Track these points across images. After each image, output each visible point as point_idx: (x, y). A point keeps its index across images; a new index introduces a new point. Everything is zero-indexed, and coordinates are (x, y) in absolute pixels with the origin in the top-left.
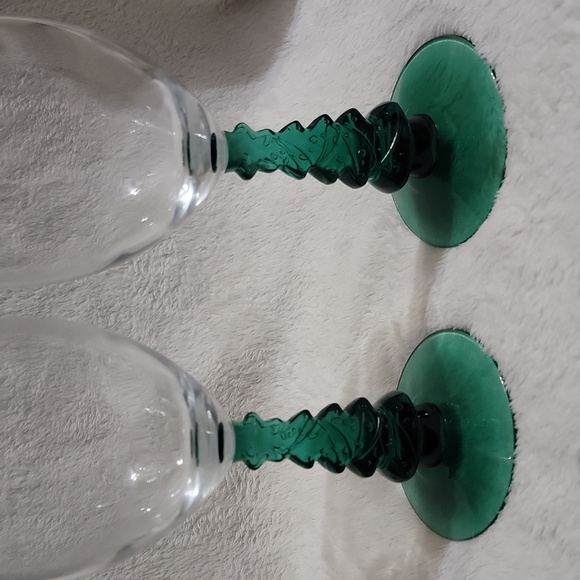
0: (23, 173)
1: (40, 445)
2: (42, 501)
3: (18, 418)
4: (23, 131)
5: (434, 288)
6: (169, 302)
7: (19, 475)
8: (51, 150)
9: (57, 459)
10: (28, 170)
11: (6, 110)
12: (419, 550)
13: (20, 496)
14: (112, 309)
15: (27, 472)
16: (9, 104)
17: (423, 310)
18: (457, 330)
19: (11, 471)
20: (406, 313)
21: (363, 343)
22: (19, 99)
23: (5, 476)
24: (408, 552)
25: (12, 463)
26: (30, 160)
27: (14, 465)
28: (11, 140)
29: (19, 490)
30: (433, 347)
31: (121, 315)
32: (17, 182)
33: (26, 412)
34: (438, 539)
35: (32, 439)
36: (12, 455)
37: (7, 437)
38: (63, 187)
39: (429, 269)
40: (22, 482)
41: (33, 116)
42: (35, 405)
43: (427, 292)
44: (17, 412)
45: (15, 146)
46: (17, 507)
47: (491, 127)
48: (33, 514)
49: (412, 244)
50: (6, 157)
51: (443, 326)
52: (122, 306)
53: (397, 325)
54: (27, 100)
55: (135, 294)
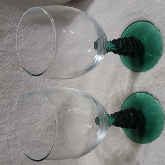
0: (11, 47)
1: (16, 126)
2: (17, 143)
3: (9, 117)
4: (12, 33)
5: (136, 82)
6: (48, 85)
7: (10, 135)
8: (20, 40)
9: (21, 129)
10: (12, 46)
11: (7, 27)
12: (131, 147)
13: (10, 142)
14: (32, 86)
15: (12, 134)
16: (8, 25)
17: (132, 88)
18: (143, 92)
19: (7, 134)
20: (125, 88)
21: (110, 96)
22: (11, 23)
23: (6, 136)
24: (127, 148)
25: (7, 131)
26: (13, 43)
27: (8, 132)
28: (8, 36)
29: (10, 140)
30: (135, 97)
31: (35, 88)
32: (9, 50)
33: (11, 116)
34: (137, 144)
35: (13, 124)
36: (7, 129)
37: (6, 124)
38: (23, 52)
39: (134, 78)
40: (11, 138)
41: (15, 29)
42: (14, 113)
43: (133, 83)
44: (8, 116)
45: (9, 39)
46: (10, 146)
47: (158, 44)
48: (15, 148)
49: (128, 72)
50: (6, 42)
51: (139, 91)
52: (35, 86)
53: (122, 91)
54: (13, 24)
55: (39, 82)
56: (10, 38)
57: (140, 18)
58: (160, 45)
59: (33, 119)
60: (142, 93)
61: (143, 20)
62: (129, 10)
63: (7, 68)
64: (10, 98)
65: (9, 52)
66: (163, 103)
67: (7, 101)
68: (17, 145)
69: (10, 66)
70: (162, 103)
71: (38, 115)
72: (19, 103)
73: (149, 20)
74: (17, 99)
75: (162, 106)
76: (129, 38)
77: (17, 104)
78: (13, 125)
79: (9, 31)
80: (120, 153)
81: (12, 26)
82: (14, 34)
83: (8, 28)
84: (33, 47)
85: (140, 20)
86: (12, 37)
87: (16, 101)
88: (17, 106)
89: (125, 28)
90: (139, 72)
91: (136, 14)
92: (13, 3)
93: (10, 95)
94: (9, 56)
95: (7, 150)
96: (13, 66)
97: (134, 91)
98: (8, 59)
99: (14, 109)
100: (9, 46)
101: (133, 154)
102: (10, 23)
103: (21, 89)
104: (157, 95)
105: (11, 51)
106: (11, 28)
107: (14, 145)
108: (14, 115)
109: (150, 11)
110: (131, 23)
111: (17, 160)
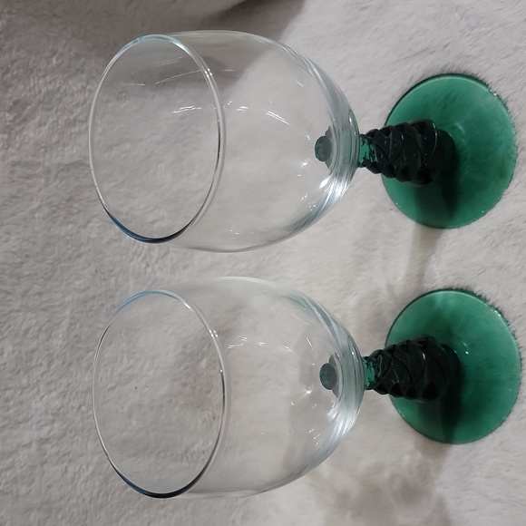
0: (46, 151)
1: (63, 394)
2: (69, 450)
3: (43, 369)
4: (50, 109)
5: (433, 258)
6: (160, 268)
7: (46, 425)
8: (73, 131)
9: (80, 407)
10: (52, 149)
11: (36, 88)
13: (49, 446)
14: (113, 273)
15: (54, 421)
16: (38, 83)
17: (421, 275)
18: (457, 290)
19: (39, 422)
20: (400, 278)
22: (48, 78)
23: (34, 427)
24: (407, 457)
25: (39, 413)
26: (54, 140)
27: (41, 414)
28: (38, 118)
29: (47, 440)
30: (432, 303)
31: (120, 279)
32: (40, 160)
34: (437, 445)
35: (55, 389)
36: (39, 405)
37: (33, 388)
38: (82, 167)
39: (427, 246)
40: (49, 432)
41: (59, 96)
42: (57, 357)
43: (425, 262)
44: (41, 364)
45: (40, 125)
46: (46, 457)
47: (501, 144)
48: (63, 462)
49: (407, 227)
50: (32, 135)
51: (441, 287)
52: (121, 271)
53: (390, 288)
54: (55, 80)
55: (131, 260)
56: (45, 124)
57: (446, 66)
58: (508, 148)
59: (115, 374)
60: (453, 292)
61: (454, 70)
62: (411, 39)
63: (36, 215)
64: (45, 310)
65: (40, 169)
66: (516, 321)
67: (35, 318)
68: (69, 453)
69: (46, 210)
70: (514, 320)
71: (128, 362)
72: (71, 324)
73: (474, 71)
74: (68, 312)
75: (512, 329)
76: (413, 125)
77: (68, 329)
78: (54, 394)
79: (40, 102)
80: (386, 474)
81: (51, 87)
82: (57, 111)
83: (40, 91)
84: (114, 153)
85: (445, 72)
86: (51, 120)
87: (65, 317)
88: (68, 335)
89: (400, 95)
90: (443, 227)
91: (433, 52)
92: (54, 15)
93: (44, 299)
94: (43, 180)
95: (38, 469)
96: (54, 212)
97: (428, 286)
98: (40, 190)
99: (57, 343)
100: (43, 150)
101: (425, 475)
102: (44, 76)
103: (77, 282)
104: (498, 297)
105: (47, 164)
106: (48, 93)
107: (58, 453)
108: (57, 363)
109: (477, 46)
110: (417, 79)
111: (69, 500)
